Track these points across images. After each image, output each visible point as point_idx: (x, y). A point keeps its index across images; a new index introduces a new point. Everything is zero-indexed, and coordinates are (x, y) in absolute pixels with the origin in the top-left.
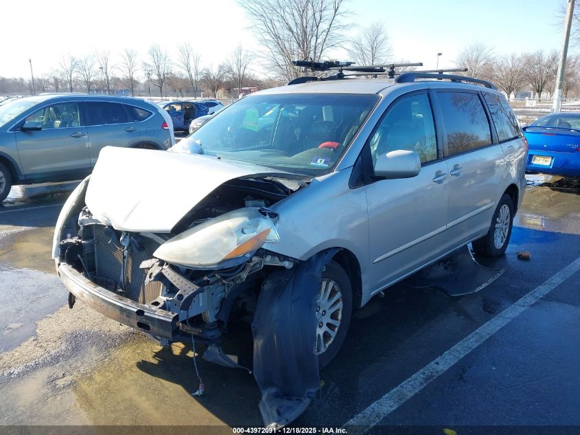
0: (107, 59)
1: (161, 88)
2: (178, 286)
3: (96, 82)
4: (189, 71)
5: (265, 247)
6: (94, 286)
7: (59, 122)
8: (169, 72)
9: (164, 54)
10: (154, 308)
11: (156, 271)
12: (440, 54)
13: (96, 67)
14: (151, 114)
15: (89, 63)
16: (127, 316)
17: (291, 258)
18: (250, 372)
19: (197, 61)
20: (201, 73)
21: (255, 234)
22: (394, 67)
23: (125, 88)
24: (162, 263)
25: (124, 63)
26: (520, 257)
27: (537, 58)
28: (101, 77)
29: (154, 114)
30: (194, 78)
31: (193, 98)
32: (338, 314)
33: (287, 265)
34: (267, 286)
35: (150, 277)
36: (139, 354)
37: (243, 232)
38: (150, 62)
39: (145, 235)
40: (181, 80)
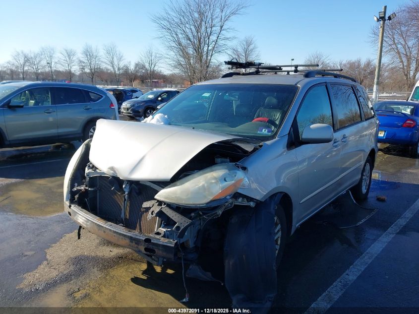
0: (51, 57)
1: (92, 78)
2: (176, 221)
3: (42, 73)
4: (113, 67)
5: (239, 191)
6: (105, 222)
7: (33, 101)
8: (98, 67)
9: (94, 54)
10: (158, 237)
11: (157, 209)
12: (292, 60)
13: (44, 63)
14: (102, 97)
15: (38, 60)
16: (136, 243)
17: (256, 199)
18: (222, 284)
19: (120, 59)
20: (122, 68)
21: (233, 182)
22: (297, 67)
23: (65, 78)
24: (160, 203)
25: (64, 60)
26: (379, 199)
27: (357, 64)
28: (47, 69)
29: (104, 97)
30: (117, 72)
31: (116, 87)
32: (278, 240)
33: (252, 204)
34: (234, 220)
35: (152, 214)
36: (131, 273)
37: (225, 180)
38: (84, 59)
39: (142, 183)
40: (107, 73)
